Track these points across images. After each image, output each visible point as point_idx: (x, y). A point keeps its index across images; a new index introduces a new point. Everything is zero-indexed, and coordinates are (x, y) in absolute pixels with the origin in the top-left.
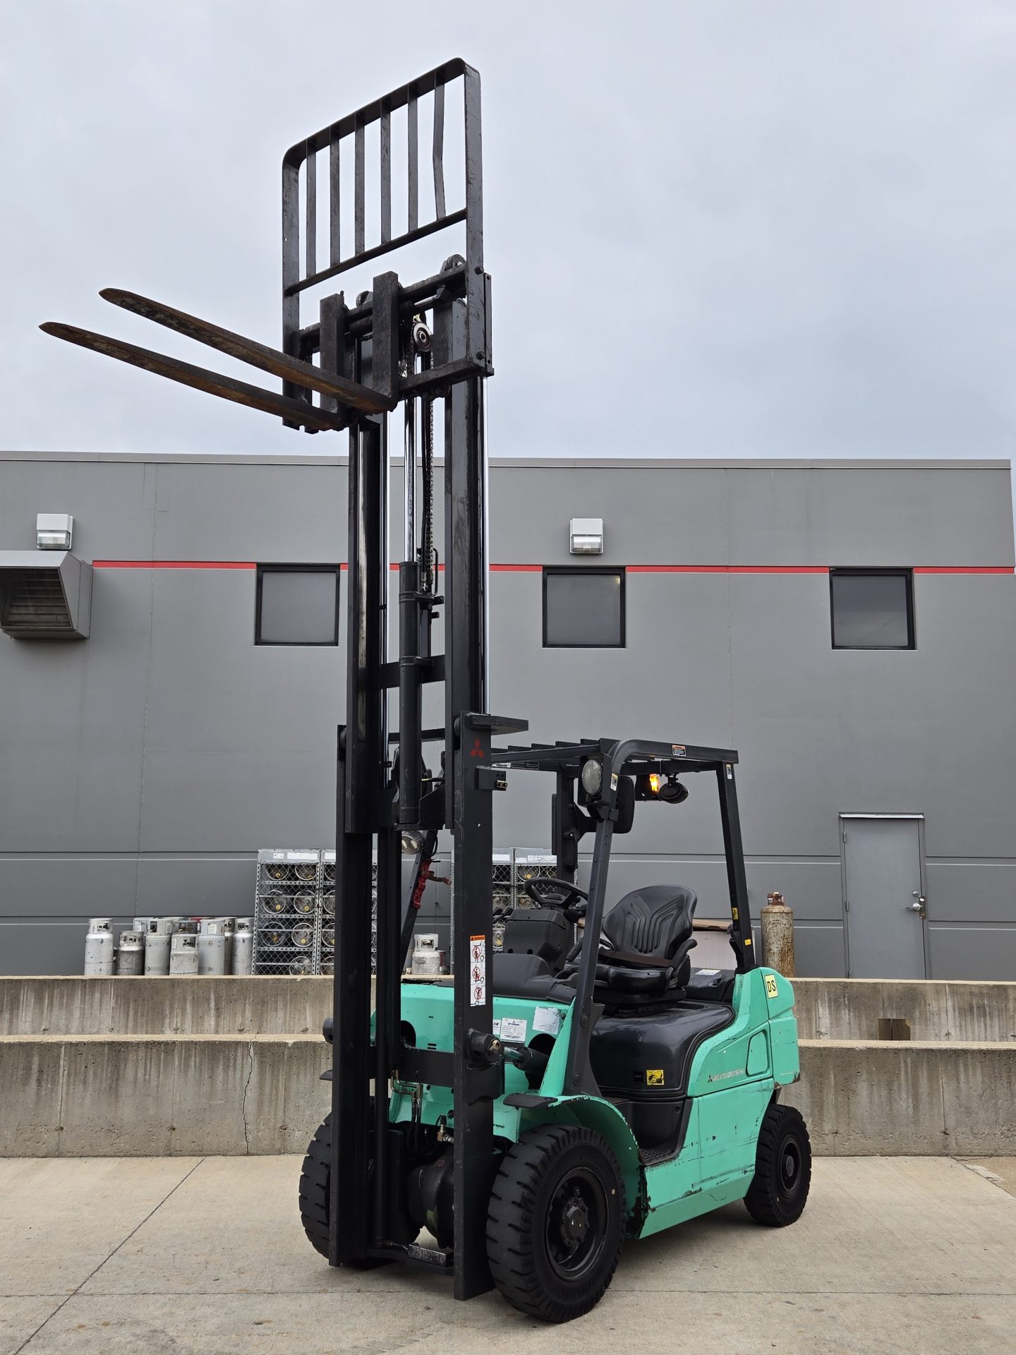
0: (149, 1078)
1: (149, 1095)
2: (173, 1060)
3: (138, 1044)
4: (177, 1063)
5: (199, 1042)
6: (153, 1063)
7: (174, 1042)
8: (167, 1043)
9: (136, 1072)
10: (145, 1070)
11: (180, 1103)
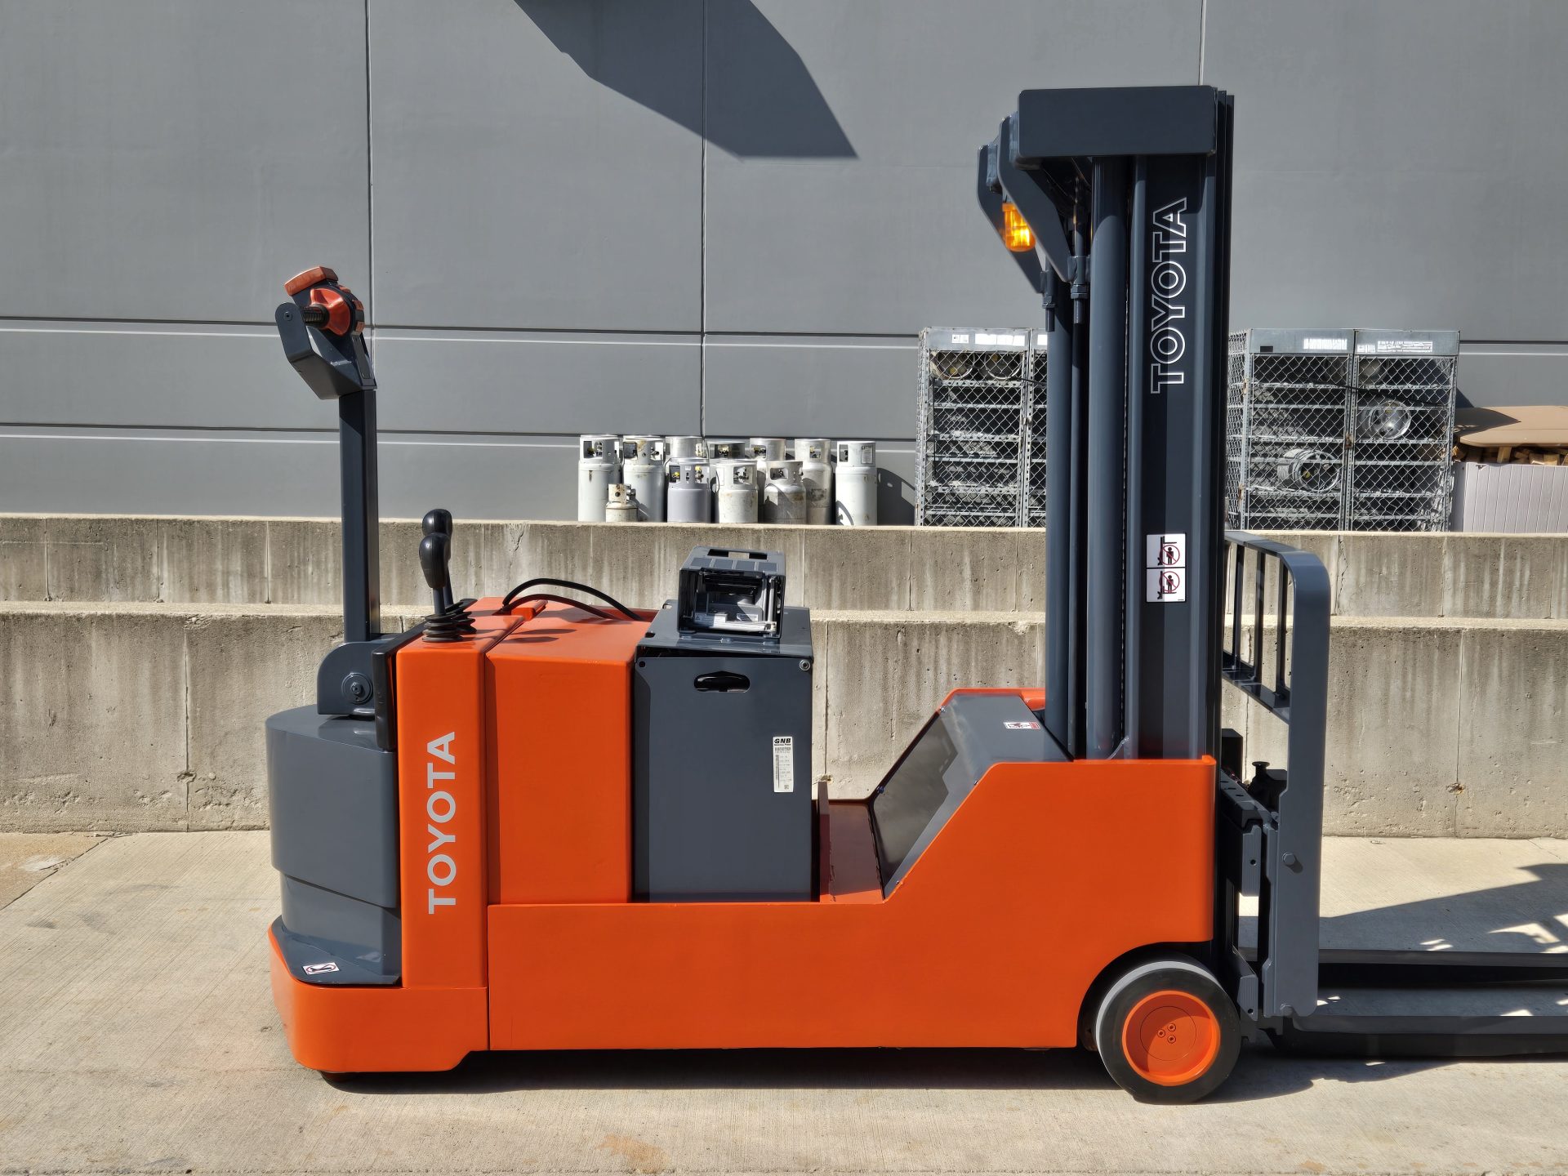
0: (1413, 696)
1: (1411, 727)
2: (1457, 664)
3: (1389, 633)
4: (1463, 668)
5: (1508, 631)
6: (1418, 670)
7: (1458, 631)
8: (1443, 633)
9: (1388, 684)
10: (1404, 682)
11: (1472, 741)
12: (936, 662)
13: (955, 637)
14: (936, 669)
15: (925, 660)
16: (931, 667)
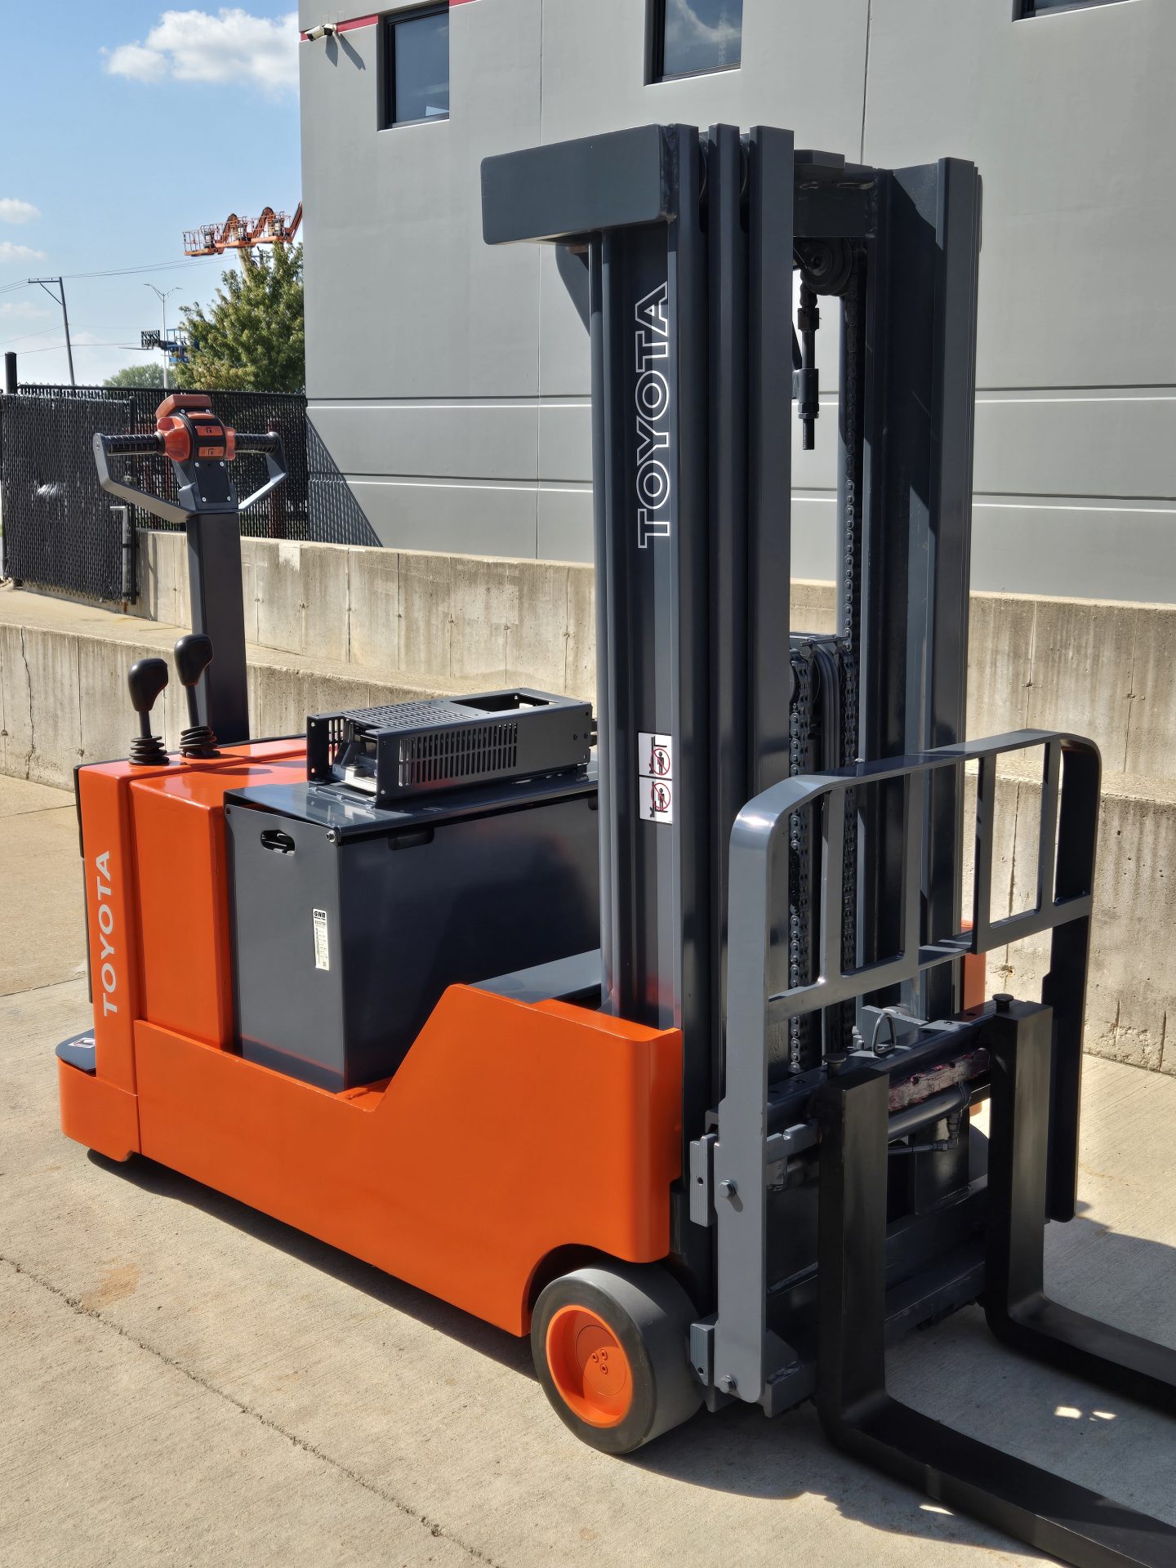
12: (1139, 850)
13: (1164, 822)
14: (1138, 859)
15: (1127, 846)
16: (1134, 858)
